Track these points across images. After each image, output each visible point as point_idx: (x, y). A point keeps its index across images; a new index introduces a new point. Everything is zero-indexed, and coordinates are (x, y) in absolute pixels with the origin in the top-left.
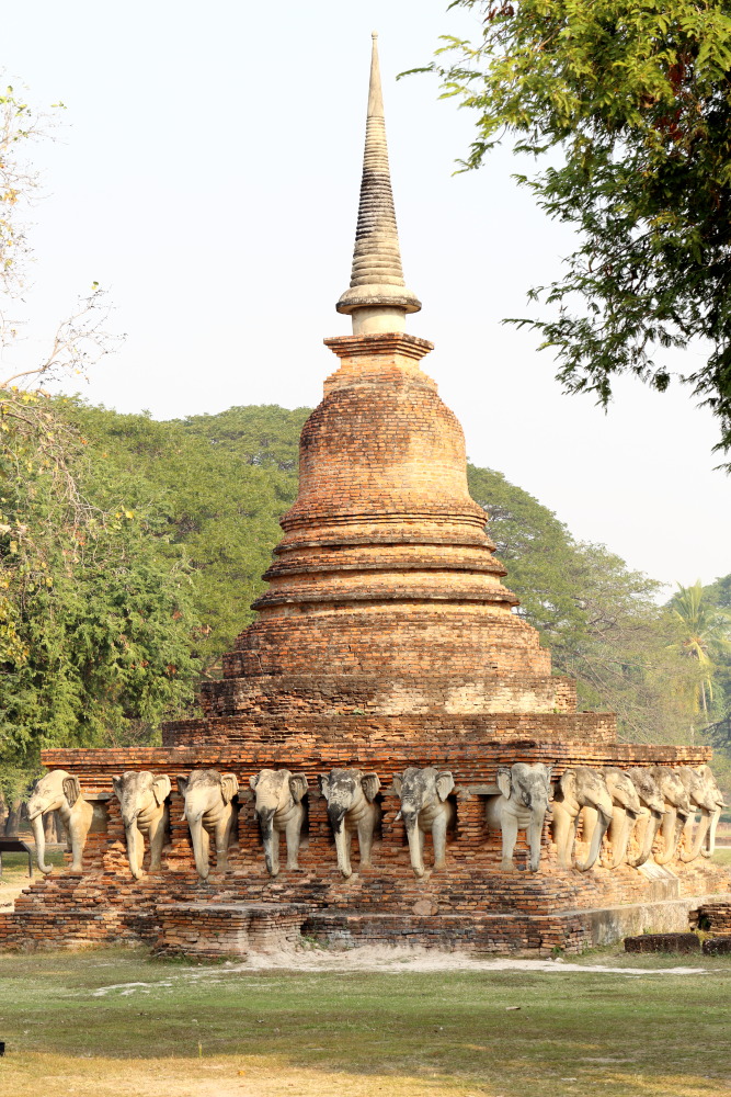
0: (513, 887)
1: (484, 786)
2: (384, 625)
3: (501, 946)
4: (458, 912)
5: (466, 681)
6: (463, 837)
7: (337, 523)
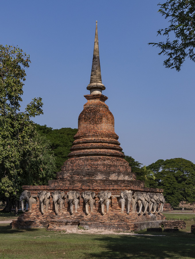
0: (123, 217)
1: (118, 195)
2: (96, 160)
3: (121, 229)
4: (112, 222)
5: (114, 173)
6: (113, 206)
7: (86, 137)
